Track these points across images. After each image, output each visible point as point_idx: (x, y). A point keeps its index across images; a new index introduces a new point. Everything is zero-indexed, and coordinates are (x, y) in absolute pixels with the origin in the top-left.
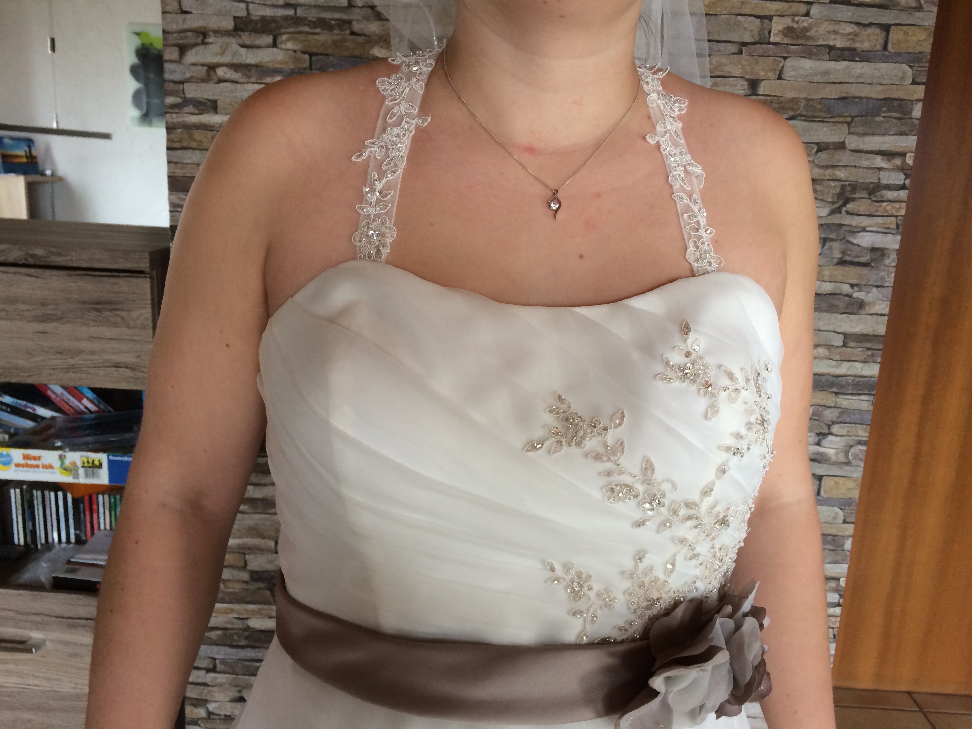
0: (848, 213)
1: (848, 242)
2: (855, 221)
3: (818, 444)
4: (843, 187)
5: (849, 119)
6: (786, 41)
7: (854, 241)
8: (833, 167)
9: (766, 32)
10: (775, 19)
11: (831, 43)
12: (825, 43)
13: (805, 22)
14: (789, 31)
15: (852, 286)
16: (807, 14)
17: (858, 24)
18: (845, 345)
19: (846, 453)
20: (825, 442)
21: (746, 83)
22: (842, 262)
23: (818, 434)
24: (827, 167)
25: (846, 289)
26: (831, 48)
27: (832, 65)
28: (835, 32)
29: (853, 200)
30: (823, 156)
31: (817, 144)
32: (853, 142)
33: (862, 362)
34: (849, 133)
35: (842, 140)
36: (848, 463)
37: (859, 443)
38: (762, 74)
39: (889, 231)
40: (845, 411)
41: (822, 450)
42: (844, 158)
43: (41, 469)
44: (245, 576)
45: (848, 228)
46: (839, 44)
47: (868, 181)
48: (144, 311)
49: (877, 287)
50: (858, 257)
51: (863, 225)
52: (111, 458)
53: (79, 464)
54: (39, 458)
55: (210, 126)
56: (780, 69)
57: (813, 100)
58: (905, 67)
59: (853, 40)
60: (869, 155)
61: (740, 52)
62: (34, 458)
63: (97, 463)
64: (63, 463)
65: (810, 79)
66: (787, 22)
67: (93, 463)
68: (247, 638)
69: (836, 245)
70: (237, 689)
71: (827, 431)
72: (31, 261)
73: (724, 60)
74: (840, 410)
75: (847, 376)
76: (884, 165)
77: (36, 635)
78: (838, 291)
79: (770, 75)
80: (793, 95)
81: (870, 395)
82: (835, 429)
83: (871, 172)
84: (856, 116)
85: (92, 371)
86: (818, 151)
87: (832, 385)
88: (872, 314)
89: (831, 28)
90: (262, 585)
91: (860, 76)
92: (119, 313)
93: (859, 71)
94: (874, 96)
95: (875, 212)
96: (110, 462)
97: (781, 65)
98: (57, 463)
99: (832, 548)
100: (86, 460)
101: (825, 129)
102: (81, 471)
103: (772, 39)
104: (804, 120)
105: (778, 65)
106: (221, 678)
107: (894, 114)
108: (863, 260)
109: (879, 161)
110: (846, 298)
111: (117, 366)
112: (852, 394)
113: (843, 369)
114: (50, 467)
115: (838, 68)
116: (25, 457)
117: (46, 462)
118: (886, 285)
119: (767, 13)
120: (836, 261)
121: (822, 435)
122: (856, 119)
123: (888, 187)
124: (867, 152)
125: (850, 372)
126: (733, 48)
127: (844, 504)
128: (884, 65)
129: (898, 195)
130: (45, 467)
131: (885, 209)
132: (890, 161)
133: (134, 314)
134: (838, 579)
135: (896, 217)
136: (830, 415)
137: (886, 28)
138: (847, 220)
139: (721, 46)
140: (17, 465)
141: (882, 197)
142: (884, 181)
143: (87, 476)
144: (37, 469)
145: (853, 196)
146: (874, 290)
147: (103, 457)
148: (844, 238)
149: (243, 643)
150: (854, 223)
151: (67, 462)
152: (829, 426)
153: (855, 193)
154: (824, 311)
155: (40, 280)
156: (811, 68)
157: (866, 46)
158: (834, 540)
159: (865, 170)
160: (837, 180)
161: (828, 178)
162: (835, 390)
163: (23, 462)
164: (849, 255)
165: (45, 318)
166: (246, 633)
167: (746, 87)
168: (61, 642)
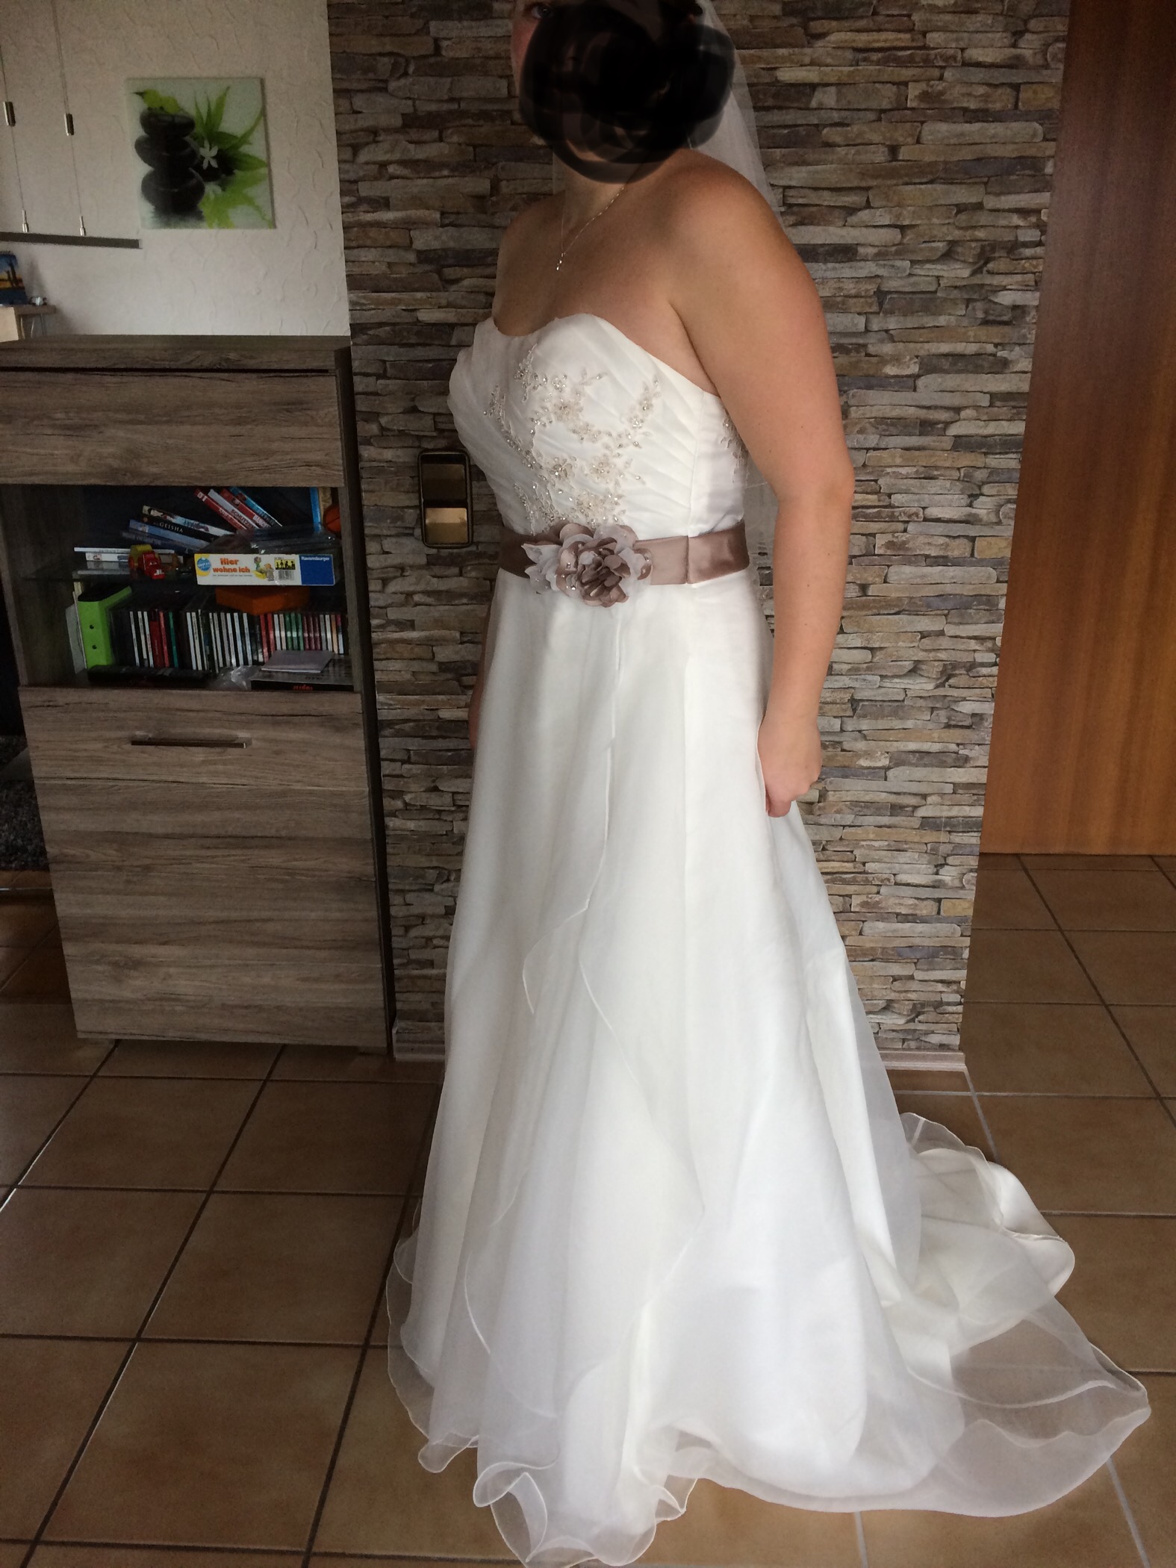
0: (989, 272)
1: (991, 301)
2: (996, 280)
3: (970, 505)
4: (983, 248)
5: (986, 180)
6: (922, 106)
7: (996, 300)
8: (974, 227)
9: (903, 98)
10: (910, 85)
11: (965, 105)
12: (960, 105)
13: (940, 86)
14: (924, 96)
15: (996, 345)
16: (941, 78)
17: (989, 85)
18: (991, 405)
19: (997, 513)
20: (976, 503)
21: (886, 149)
22: (985, 322)
23: (970, 496)
24: (965, 229)
25: (990, 348)
26: (965, 110)
27: (967, 127)
28: (969, 95)
29: (994, 259)
30: (963, 217)
31: (956, 205)
32: (990, 202)
33: (1008, 420)
34: (987, 193)
35: (980, 201)
36: (999, 523)
37: (1009, 501)
38: (901, 139)
39: (1029, 288)
40: (994, 471)
41: (974, 511)
42: (984, 218)
43: (238, 573)
44: (434, 668)
45: (989, 288)
46: (972, 105)
47: (1006, 239)
48: (331, 409)
49: (1020, 345)
50: (1000, 316)
51: (1004, 284)
52: (303, 558)
53: (274, 567)
54: (235, 562)
55: (383, 223)
56: (917, 133)
57: (951, 162)
58: (1036, 125)
59: (986, 102)
60: (1006, 214)
61: (879, 120)
62: (232, 562)
63: (290, 564)
64: (258, 566)
65: (946, 141)
66: (923, 86)
67: (286, 565)
68: (438, 728)
69: (979, 305)
70: (431, 779)
71: (978, 492)
72: (225, 365)
73: (865, 128)
74: (989, 470)
75: (995, 435)
76: (1021, 223)
77: (242, 734)
78: (983, 351)
79: (909, 140)
80: (933, 158)
81: (1016, 452)
82: (986, 489)
83: (1008, 230)
84: (992, 176)
85: (286, 470)
86: (957, 214)
87: (980, 445)
88: (1016, 372)
89: (964, 90)
90: (449, 676)
91: (993, 137)
92: (309, 412)
93: (993, 131)
94: (1008, 155)
95: (1015, 269)
96: (301, 561)
97: (918, 130)
98: (253, 567)
99: (986, 608)
100: (279, 562)
101: (963, 191)
102: (276, 573)
103: (909, 105)
104: (944, 183)
105: (916, 130)
106: (416, 769)
107: (1027, 172)
108: (1005, 318)
109: (1016, 220)
110: (991, 358)
111: (308, 465)
112: (1000, 453)
113: (992, 429)
114: (247, 570)
115: (973, 129)
116: (223, 562)
117: (243, 566)
118: (1028, 342)
119: (903, 79)
120: (979, 322)
121: (973, 497)
122: (993, 179)
123: (1025, 245)
124: (1004, 211)
125: (996, 433)
126: (871, 116)
127: (996, 564)
128: (1014, 124)
129: (1036, 252)
130: (241, 570)
131: (1023, 266)
132: (1025, 219)
133: (322, 413)
134: (994, 639)
135: (1034, 273)
136: (980, 475)
137: (1016, 87)
138: (988, 280)
139: (861, 114)
140: (216, 570)
141: (1020, 254)
142: (1021, 239)
143: (281, 577)
144: (234, 573)
145: (993, 255)
146: (1017, 348)
147: (295, 558)
148: (986, 298)
149: (434, 733)
150: (995, 283)
151: (262, 565)
152: (980, 487)
153: (994, 253)
154: (971, 372)
155: (234, 385)
156: (947, 131)
157: (998, 106)
158: (989, 600)
159: (1003, 229)
160: (977, 241)
161: (968, 238)
162: (984, 450)
163: (221, 567)
164: (992, 315)
165: (239, 422)
166: (437, 724)
167: (886, 153)
168: (264, 740)
